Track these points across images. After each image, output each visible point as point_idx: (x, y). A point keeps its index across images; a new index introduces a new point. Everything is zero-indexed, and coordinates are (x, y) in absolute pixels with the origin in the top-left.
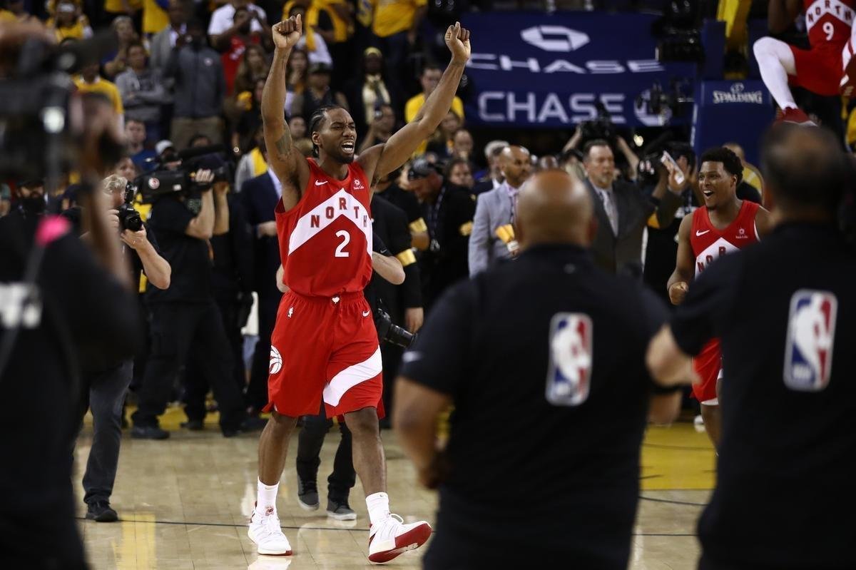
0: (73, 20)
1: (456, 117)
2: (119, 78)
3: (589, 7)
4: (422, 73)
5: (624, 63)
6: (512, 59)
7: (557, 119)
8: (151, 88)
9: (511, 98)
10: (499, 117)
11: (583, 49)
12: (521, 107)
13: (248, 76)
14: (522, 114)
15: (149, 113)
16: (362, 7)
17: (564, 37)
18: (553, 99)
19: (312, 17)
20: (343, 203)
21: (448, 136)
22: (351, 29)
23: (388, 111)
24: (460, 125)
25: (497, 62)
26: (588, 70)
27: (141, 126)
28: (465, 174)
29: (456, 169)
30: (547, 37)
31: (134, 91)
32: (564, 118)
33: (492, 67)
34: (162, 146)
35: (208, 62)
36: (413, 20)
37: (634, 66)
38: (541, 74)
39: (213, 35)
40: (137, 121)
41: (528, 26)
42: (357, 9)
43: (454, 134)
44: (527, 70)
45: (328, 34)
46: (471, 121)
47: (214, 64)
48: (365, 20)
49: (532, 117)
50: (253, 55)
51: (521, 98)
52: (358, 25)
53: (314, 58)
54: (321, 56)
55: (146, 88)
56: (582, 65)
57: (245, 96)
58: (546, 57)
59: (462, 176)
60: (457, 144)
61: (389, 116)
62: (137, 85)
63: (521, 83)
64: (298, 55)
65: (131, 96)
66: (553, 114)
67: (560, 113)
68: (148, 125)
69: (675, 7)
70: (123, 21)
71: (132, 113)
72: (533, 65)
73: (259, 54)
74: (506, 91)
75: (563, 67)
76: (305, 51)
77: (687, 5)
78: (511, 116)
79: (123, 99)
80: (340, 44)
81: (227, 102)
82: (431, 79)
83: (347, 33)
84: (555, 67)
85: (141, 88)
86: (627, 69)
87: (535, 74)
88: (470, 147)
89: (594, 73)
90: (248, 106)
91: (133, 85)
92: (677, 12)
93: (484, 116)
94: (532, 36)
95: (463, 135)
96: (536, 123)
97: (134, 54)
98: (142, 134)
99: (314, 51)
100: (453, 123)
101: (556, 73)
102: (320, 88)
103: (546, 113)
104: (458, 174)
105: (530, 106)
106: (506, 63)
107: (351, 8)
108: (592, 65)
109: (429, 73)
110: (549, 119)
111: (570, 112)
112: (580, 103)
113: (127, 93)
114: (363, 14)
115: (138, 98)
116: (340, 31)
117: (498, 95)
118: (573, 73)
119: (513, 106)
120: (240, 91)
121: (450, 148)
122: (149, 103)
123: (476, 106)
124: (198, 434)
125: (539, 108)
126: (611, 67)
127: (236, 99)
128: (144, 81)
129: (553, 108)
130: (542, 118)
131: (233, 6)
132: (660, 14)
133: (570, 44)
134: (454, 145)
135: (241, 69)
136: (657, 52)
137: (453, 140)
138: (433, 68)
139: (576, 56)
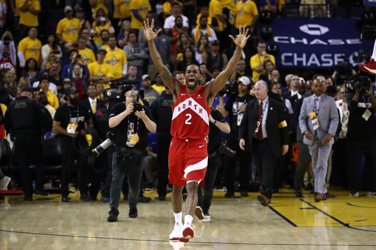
0: (105, 23)
1: (272, 64)
2: (125, 47)
3: (329, 16)
4: (257, 45)
5: (344, 40)
6: (296, 39)
7: (316, 65)
8: (139, 51)
9: (295, 55)
10: (290, 64)
11: (326, 34)
12: (300, 59)
13: (181, 46)
14: (300, 63)
15: (139, 62)
16: (231, 16)
17: (318, 29)
18: (313, 56)
19: (210, 21)
20: (190, 103)
21: (269, 72)
22: (225, 26)
23: (243, 62)
24: (274, 68)
25: (289, 40)
26: (329, 43)
27: (136, 68)
28: (279, 88)
29: (275, 86)
30: (310, 29)
31: (132, 53)
32: (319, 64)
33: (287, 42)
34: (144, 77)
35: (164, 40)
36: (252, 22)
37: (349, 42)
38: (308, 45)
39: (165, 29)
40: (134, 66)
41: (303, 24)
42: (228, 17)
43: (271, 71)
44: (302, 43)
45: (216, 28)
46: (278, 66)
47: (166, 41)
48: (232, 22)
49: (304, 64)
50: (183, 37)
51: (300, 56)
52: (228, 24)
53: (210, 39)
54: (213, 38)
55: (136, 51)
56: (326, 41)
57: (180, 55)
58: (310, 38)
59: (277, 90)
60: (272, 76)
61: (243, 64)
62: (133, 51)
63: (300, 49)
64: (203, 38)
65: (130, 55)
66: (314, 62)
67: (317, 62)
68: (138, 68)
69: (366, 16)
70: (127, 22)
71: (131, 63)
72: (305, 41)
73: (186, 37)
74: (293, 53)
75: (317, 42)
76: (207, 36)
77: (372, 15)
78: (296, 63)
79: (127, 56)
80: (221, 32)
81: (172, 58)
82: (261, 47)
83: (224, 28)
84: (314, 42)
85: (135, 52)
86: (346, 43)
87: (306, 45)
88: (278, 77)
89: (331, 44)
90: (182, 59)
91: (131, 50)
92: (367, 18)
93: (284, 63)
94: (304, 28)
95: (275, 72)
96: (306, 66)
97: (131, 37)
98: (136, 72)
99: (210, 36)
100: (271, 67)
101: (315, 45)
102: (215, 52)
103: (311, 62)
104: (276, 89)
105: (304, 59)
106: (293, 40)
107: (225, 16)
108: (330, 41)
109: (260, 45)
110: (312, 65)
111: (321, 62)
112: (325, 57)
113: (129, 54)
114: (231, 19)
115: (133, 56)
116: (221, 26)
117: (290, 54)
118: (322, 45)
119: (296, 59)
120: (178, 53)
121: (270, 77)
122: (138, 58)
123: (280, 59)
124: (163, 202)
125: (307, 60)
126: (339, 42)
127: (176, 56)
128: (136, 49)
129: (314, 60)
130: (309, 64)
131: (174, 16)
132: (360, 19)
133: (321, 32)
134: (271, 76)
135: (178, 43)
136: (361, 35)
137: (271, 74)
138: (262, 43)
139: (323, 37)
